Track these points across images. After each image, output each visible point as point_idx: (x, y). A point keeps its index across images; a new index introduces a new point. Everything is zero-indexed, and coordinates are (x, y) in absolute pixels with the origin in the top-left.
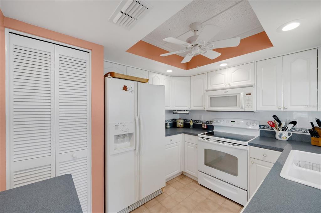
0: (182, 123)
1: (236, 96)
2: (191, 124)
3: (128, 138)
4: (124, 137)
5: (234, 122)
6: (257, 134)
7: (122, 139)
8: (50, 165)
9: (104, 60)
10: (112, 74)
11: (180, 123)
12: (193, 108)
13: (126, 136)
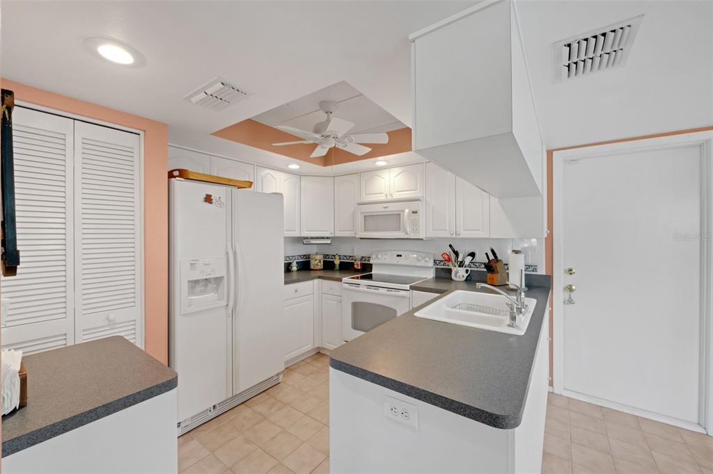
0: (320, 261)
1: (400, 214)
2: (337, 262)
3: (215, 286)
4: (206, 286)
5: (401, 256)
6: (431, 274)
7: (203, 288)
8: (65, 334)
9: (169, 144)
10: (183, 174)
11: (317, 263)
12: (338, 234)
13: (210, 282)
